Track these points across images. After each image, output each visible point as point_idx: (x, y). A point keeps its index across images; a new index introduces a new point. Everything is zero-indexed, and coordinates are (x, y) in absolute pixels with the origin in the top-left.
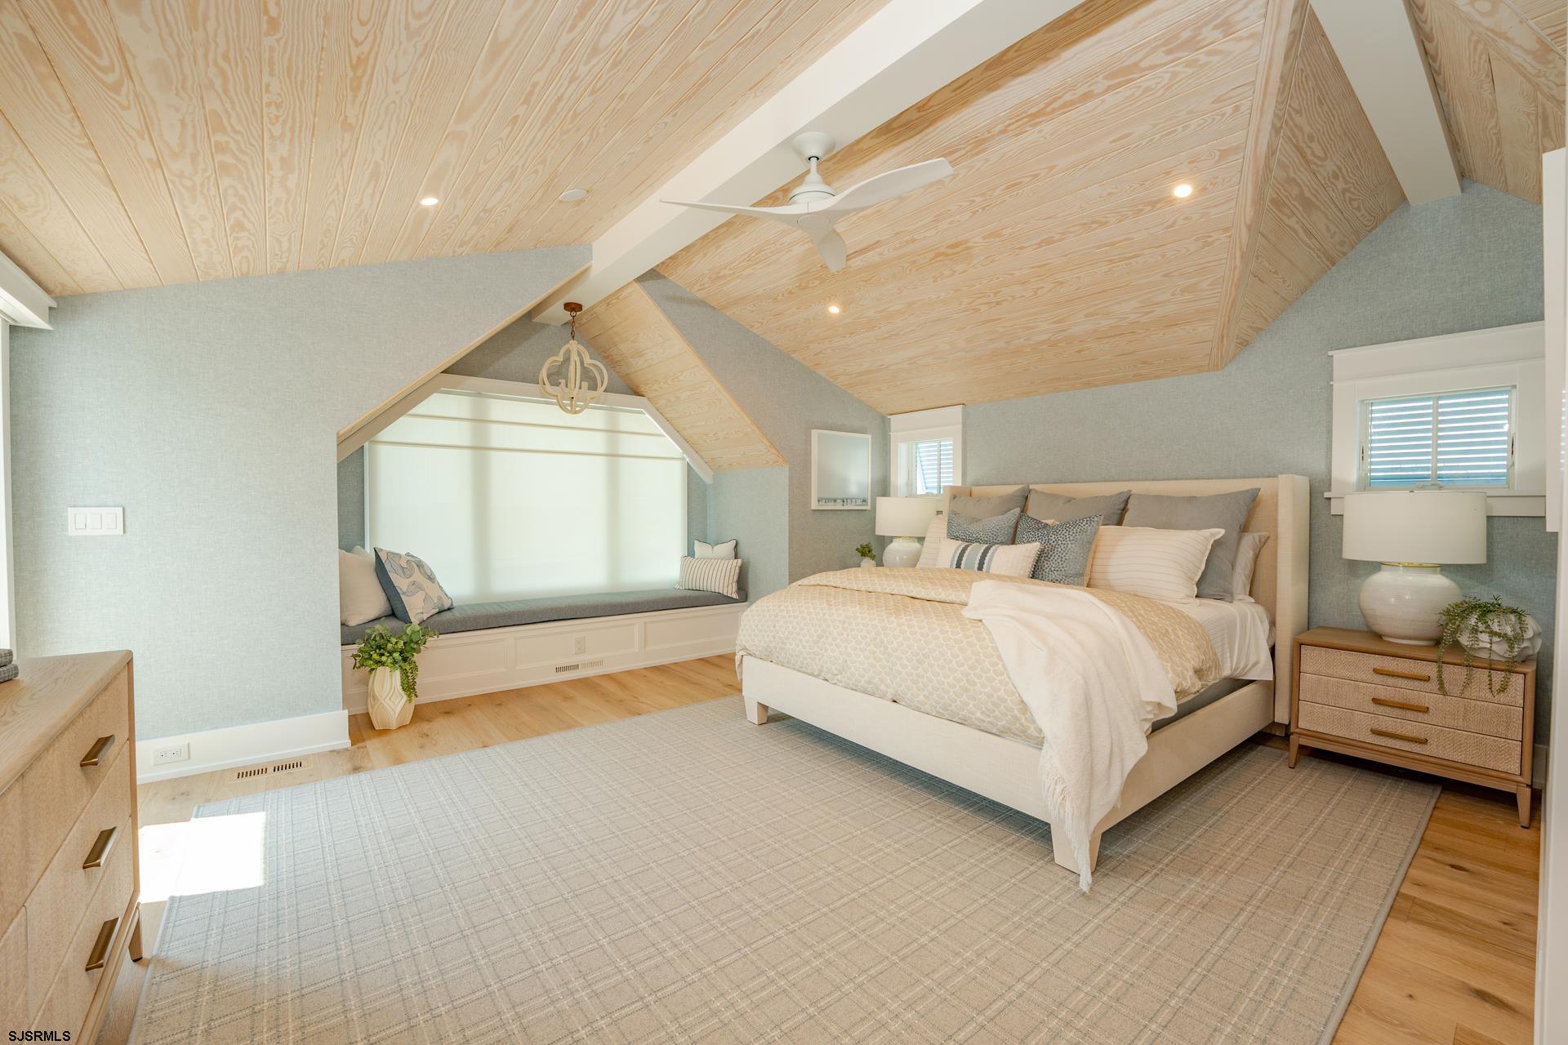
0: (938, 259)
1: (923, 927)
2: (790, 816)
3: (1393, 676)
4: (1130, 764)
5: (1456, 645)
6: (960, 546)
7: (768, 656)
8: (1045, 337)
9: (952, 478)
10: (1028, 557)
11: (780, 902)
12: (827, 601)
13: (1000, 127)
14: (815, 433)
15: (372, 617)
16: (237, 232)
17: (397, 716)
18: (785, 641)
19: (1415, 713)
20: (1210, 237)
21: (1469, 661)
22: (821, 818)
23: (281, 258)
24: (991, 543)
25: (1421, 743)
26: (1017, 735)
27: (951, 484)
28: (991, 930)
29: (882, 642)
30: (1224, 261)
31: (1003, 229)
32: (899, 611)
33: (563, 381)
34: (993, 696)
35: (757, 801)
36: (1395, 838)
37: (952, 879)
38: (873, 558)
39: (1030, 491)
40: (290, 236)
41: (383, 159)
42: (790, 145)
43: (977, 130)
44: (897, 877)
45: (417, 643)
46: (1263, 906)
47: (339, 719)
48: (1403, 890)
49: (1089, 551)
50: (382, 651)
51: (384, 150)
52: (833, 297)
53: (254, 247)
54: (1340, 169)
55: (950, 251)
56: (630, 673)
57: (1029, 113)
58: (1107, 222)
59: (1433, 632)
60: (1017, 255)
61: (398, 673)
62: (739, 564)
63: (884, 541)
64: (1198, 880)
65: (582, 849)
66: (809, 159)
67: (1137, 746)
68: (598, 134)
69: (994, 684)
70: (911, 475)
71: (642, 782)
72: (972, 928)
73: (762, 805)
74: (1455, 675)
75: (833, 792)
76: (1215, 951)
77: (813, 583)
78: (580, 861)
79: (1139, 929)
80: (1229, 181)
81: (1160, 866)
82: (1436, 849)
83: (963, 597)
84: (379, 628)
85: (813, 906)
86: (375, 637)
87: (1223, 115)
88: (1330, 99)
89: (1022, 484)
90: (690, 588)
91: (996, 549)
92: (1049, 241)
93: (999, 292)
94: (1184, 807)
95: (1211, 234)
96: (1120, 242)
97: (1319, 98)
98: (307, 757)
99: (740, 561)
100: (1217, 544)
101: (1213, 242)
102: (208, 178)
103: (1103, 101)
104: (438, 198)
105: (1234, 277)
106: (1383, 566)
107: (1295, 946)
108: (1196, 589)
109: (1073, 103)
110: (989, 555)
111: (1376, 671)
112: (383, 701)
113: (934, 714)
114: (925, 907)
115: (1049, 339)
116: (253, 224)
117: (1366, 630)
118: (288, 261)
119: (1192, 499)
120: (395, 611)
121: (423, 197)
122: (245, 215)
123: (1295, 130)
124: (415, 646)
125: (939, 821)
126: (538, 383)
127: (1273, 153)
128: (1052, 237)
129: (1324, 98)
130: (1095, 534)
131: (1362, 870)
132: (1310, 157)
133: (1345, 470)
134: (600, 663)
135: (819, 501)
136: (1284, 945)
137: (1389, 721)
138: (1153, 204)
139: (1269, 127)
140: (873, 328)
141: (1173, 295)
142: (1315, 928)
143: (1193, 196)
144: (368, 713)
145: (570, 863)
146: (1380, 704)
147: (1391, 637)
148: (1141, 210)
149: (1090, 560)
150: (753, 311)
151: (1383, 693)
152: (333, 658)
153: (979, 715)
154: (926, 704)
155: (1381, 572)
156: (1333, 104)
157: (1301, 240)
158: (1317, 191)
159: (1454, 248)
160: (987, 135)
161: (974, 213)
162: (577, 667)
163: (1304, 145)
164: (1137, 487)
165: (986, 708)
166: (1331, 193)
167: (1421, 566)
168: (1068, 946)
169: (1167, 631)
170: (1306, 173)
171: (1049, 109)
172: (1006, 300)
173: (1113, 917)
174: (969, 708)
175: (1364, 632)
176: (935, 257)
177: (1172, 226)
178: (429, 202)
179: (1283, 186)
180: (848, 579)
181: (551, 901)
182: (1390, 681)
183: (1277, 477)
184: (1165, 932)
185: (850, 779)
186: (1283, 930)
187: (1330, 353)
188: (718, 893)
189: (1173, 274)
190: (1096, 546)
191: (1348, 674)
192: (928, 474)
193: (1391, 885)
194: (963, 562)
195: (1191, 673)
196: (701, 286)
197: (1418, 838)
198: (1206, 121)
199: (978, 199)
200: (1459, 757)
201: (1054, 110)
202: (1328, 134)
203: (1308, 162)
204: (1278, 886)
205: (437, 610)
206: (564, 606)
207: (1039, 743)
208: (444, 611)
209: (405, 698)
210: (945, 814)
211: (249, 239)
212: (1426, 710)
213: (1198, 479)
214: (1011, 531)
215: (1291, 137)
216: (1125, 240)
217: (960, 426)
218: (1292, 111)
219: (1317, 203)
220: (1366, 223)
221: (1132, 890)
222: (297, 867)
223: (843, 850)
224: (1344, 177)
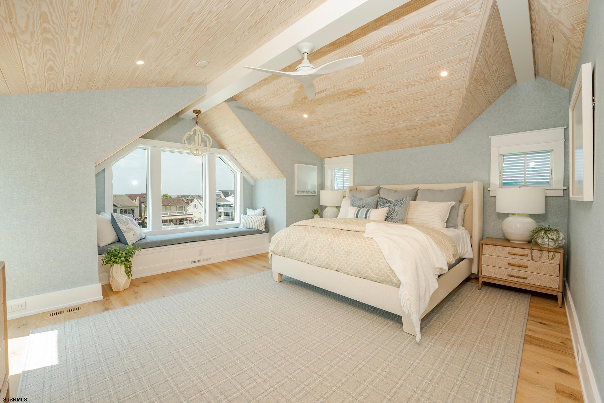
0: (349, 97)
1: (359, 361)
2: (298, 319)
3: (515, 255)
4: (432, 292)
5: (537, 244)
6: (357, 209)
7: (283, 254)
8: (387, 129)
9: (349, 183)
10: (384, 213)
11: (301, 355)
12: (308, 232)
13: (378, 45)
14: (296, 165)
15: (110, 242)
16: (50, 71)
17: (123, 284)
18: (291, 248)
19: (523, 268)
20: (452, 92)
21: (541, 248)
22: (311, 319)
23: (70, 84)
24: (369, 207)
25: (525, 279)
26: (388, 282)
27: (349, 185)
28: (385, 360)
29: (332, 248)
30: (456, 101)
31: (375, 86)
32: (338, 235)
33: (193, 142)
34: (379, 268)
35: (283, 313)
36: (520, 314)
37: (366, 341)
38: (319, 214)
39: (380, 188)
40: (75, 75)
41: (122, 42)
42: (297, 48)
43: (368, 46)
44: (345, 341)
45: (131, 253)
46: (481, 343)
47: (98, 287)
48: (526, 333)
49: (406, 210)
50: (116, 257)
51: (123, 38)
52: (306, 111)
53: (57, 79)
54: (497, 69)
55: (354, 94)
56: (222, 263)
57: (390, 40)
58: (414, 85)
59: (529, 239)
60: (380, 96)
61: (123, 266)
62: (266, 218)
63: (323, 208)
64: (456, 334)
65: (213, 338)
66: (304, 54)
67: (434, 285)
68: (216, 38)
69: (379, 263)
70: (332, 182)
71: (235, 308)
72: (378, 360)
73: (286, 315)
74: (536, 253)
75: (313, 308)
76: (468, 361)
77: (300, 224)
78: (213, 343)
79: (439, 355)
80: (461, 71)
81: (442, 330)
82: (534, 317)
83: (363, 229)
84: (114, 247)
85: (314, 356)
86: (113, 251)
87: (462, 45)
88: (498, 42)
89: (377, 185)
90: (246, 227)
91: (372, 210)
92: (392, 91)
93: (371, 111)
94: (446, 307)
95: (452, 91)
96: (419, 93)
97: (494, 41)
98: (83, 305)
99: (266, 216)
100: (452, 208)
101: (452, 94)
102: (38, 44)
103: (418, 37)
104: (144, 61)
105: (459, 108)
106: (510, 215)
107: (495, 357)
108: (446, 224)
109: (407, 37)
110: (369, 212)
111: (510, 253)
112: (117, 279)
113: (354, 275)
114: (358, 353)
115: (388, 130)
116: (58, 68)
117: (503, 238)
118: (72, 86)
119: (441, 191)
120: (120, 239)
121: (137, 61)
122: (54, 63)
123: (486, 53)
124: (131, 255)
125: (357, 318)
126: (182, 143)
127: (478, 61)
128: (394, 90)
129: (496, 42)
130: (408, 204)
131: (511, 326)
132: (489, 64)
133: (495, 180)
134: (210, 259)
135: (298, 192)
136: (492, 357)
137: (514, 271)
138: (433, 78)
139: (478, 51)
140: (321, 123)
141: (436, 114)
142: (500, 350)
143: (447, 76)
144: (110, 284)
145: (209, 345)
146: (510, 265)
147: (513, 241)
148: (428, 81)
149: (406, 214)
150: (272, 116)
151: (512, 261)
152: (95, 260)
153: (373, 275)
154: (351, 271)
155: (509, 217)
156: (499, 44)
157: (482, 95)
158: (489, 77)
159: (532, 100)
160: (372, 48)
161: (365, 79)
162: (199, 261)
163: (488, 59)
164: (421, 186)
165: (376, 272)
166: (494, 78)
167: (523, 215)
168: (415, 364)
169: (441, 240)
170: (487, 69)
171: (397, 39)
172: (374, 114)
173: (429, 351)
174: (368, 272)
175: (502, 239)
176: (347, 96)
177: (439, 87)
178: (140, 63)
179: (479, 74)
180: (315, 223)
181: (204, 362)
182: (514, 257)
183: (472, 182)
184: (449, 355)
185: (319, 302)
186: (490, 351)
187: (490, 137)
188: (274, 353)
189: (437, 106)
190: (409, 209)
191: (499, 254)
192: (339, 181)
193: (522, 331)
194: (359, 215)
195: (452, 256)
196: (251, 104)
197: (527, 314)
198: (455, 47)
199: (367, 74)
200: (538, 283)
201: (399, 40)
202: (496, 56)
203: (488, 65)
204: (484, 335)
205: (139, 239)
206: (194, 236)
207: (398, 285)
208: (142, 239)
209: (127, 277)
210: (358, 314)
211: (55, 75)
212: (527, 267)
213: (442, 183)
214: (376, 203)
215: (484, 55)
216: (421, 92)
217: (352, 163)
218: (486, 46)
219: (489, 81)
220: (503, 89)
221: (434, 340)
222: (84, 355)
223: (322, 332)
224: (498, 72)
